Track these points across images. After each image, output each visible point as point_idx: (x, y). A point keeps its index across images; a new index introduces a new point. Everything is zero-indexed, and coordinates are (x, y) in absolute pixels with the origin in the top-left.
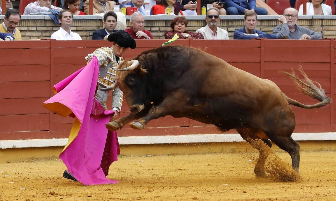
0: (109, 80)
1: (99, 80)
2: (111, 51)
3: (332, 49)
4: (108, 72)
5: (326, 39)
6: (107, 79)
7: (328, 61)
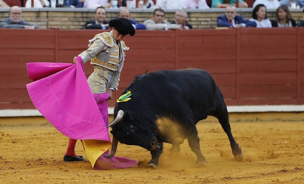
0: (113, 63)
1: (104, 64)
2: (110, 35)
3: (56, 36)
4: (112, 56)
5: (51, 28)
6: (111, 63)
7: (52, 47)
